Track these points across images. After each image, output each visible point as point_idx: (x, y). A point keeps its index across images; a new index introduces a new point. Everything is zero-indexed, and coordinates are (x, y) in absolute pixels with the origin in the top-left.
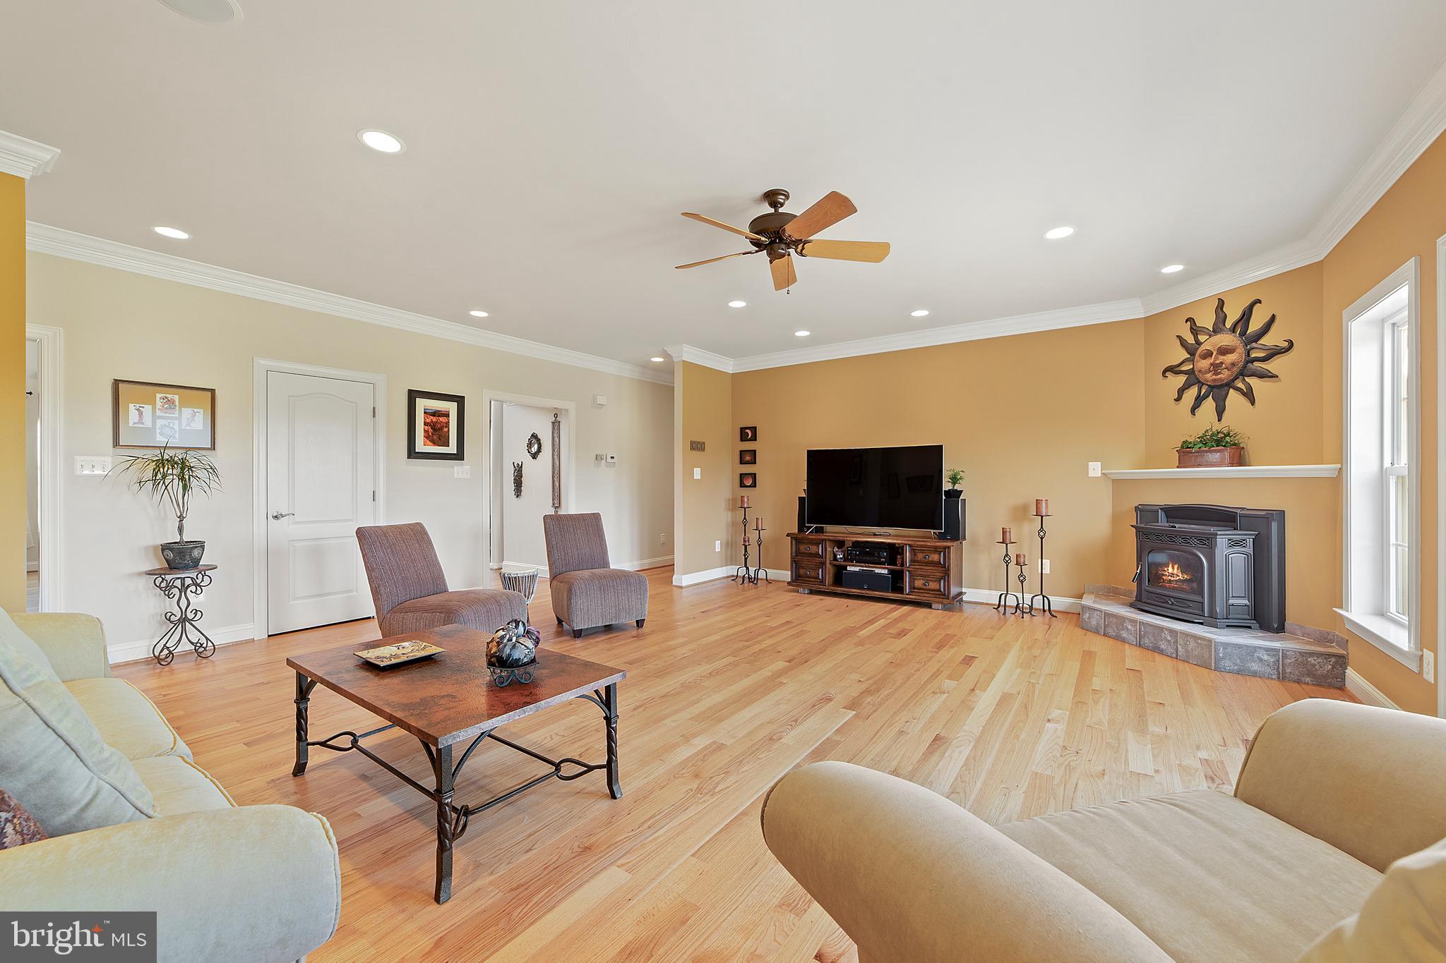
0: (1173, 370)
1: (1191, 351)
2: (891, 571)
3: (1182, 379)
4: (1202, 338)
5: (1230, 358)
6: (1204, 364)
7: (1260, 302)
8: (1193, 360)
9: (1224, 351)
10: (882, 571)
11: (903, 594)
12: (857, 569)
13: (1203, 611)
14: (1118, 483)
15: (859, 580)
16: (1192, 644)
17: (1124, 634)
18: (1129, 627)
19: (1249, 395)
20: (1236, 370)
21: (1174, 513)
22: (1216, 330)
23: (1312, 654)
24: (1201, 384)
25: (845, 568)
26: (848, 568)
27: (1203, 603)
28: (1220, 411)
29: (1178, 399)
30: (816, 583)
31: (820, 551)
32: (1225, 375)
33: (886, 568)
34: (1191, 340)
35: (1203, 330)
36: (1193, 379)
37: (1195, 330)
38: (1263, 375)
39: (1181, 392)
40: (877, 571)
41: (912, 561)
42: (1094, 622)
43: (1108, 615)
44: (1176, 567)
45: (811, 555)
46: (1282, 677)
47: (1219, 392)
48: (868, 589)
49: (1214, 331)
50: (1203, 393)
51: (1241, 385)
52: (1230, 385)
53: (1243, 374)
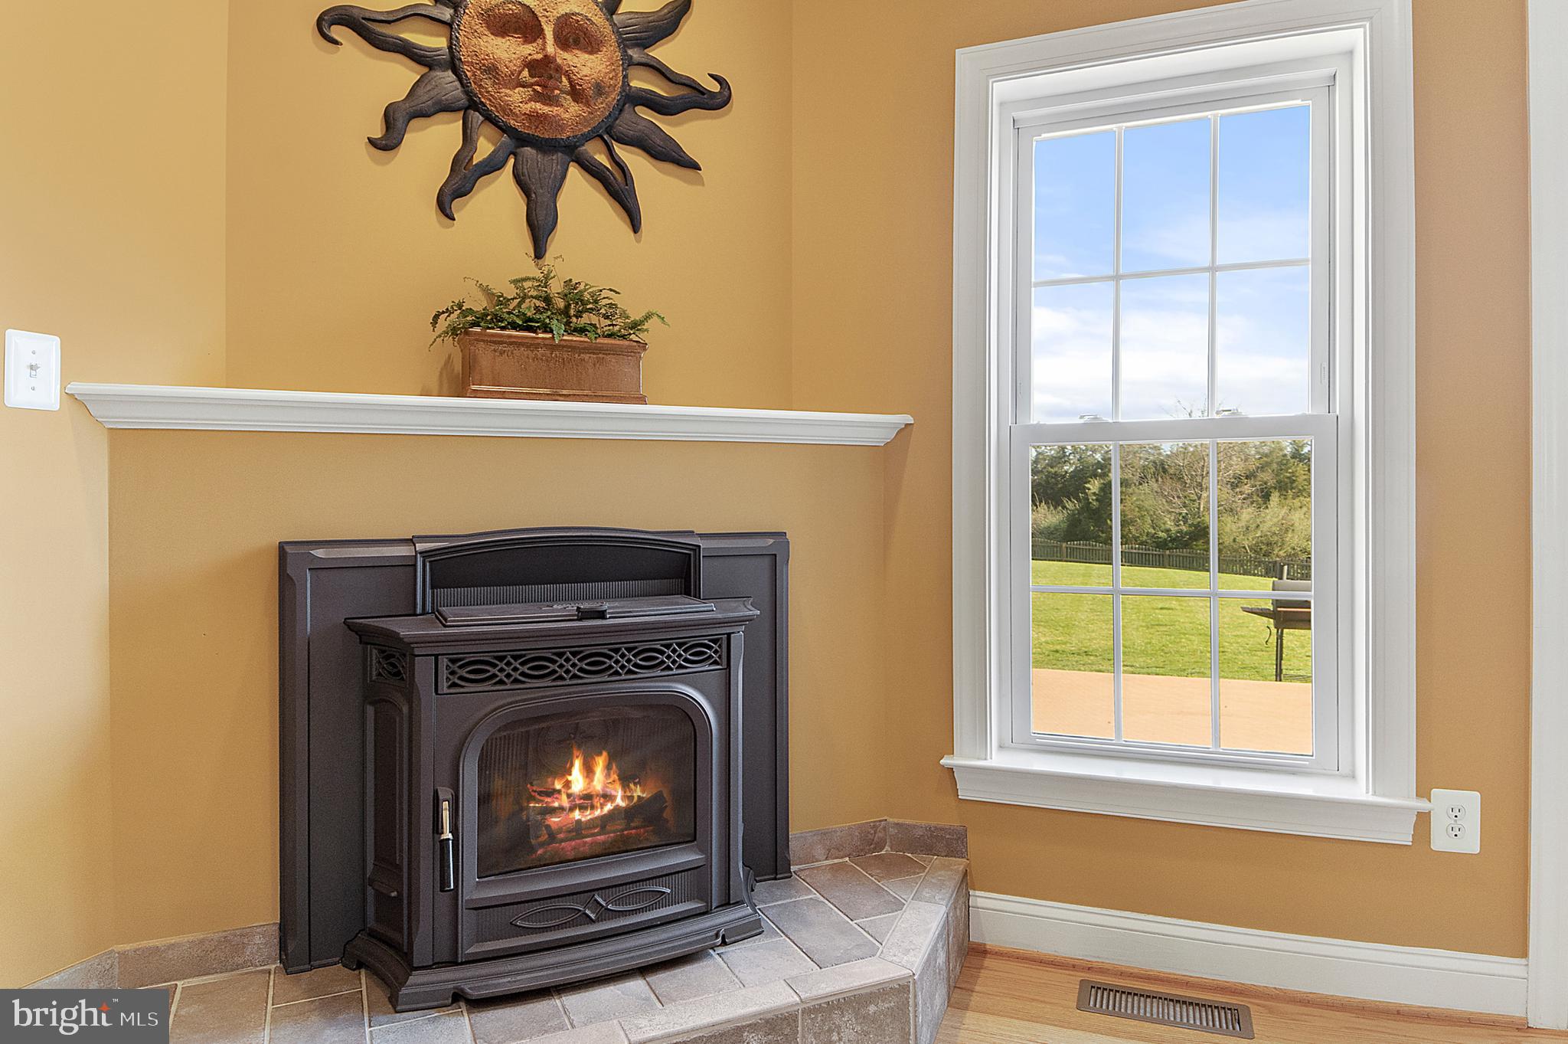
5: (588, 63)
19: (621, 195)
20: (597, 111)
28: (538, 227)
29: (392, 144)
32: (560, 116)
36: (451, 89)
38: (663, 154)
39: (399, 120)
47: (536, 160)
50: (484, 148)
51: (602, 159)
52: (571, 151)
53: (608, 132)
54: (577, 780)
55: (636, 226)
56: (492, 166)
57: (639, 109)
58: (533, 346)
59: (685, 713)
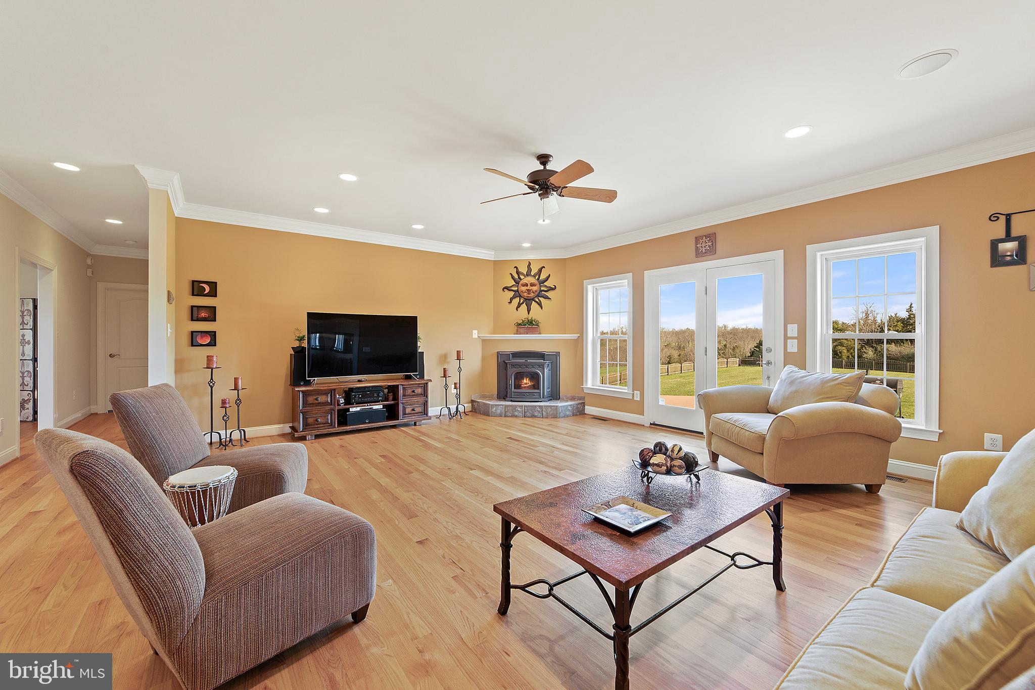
0: (508, 289)
1: (517, 283)
2: (384, 406)
3: (512, 294)
4: (522, 277)
5: (535, 288)
6: (524, 289)
7: (544, 267)
8: (518, 286)
9: (532, 285)
10: (378, 407)
11: (398, 419)
12: (358, 409)
13: (540, 396)
14: (485, 342)
15: (361, 417)
16: (549, 409)
17: (516, 413)
18: (519, 409)
19: (540, 304)
20: (537, 293)
21: (516, 355)
22: (528, 274)
23: (579, 404)
24: (520, 296)
25: (348, 410)
26: (351, 410)
27: (540, 393)
28: (529, 310)
29: (510, 303)
30: (326, 427)
31: (329, 399)
32: (532, 295)
33: (381, 404)
34: (516, 277)
35: (523, 274)
36: (517, 294)
37: (518, 273)
38: (547, 298)
39: (511, 299)
40: (375, 407)
41: (404, 395)
42: (499, 412)
43: (506, 406)
44: (528, 379)
45: (320, 404)
46: (573, 415)
47: (528, 301)
48: (369, 423)
49: (527, 275)
50: (522, 301)
51: (537, 300)
52: (533, 299)
53: (538, 296)
54: (525, 381)
55: (542, 309)
56: (523, 303)
57: (543, 292)
58: (524, 328)
59: (538, 374)
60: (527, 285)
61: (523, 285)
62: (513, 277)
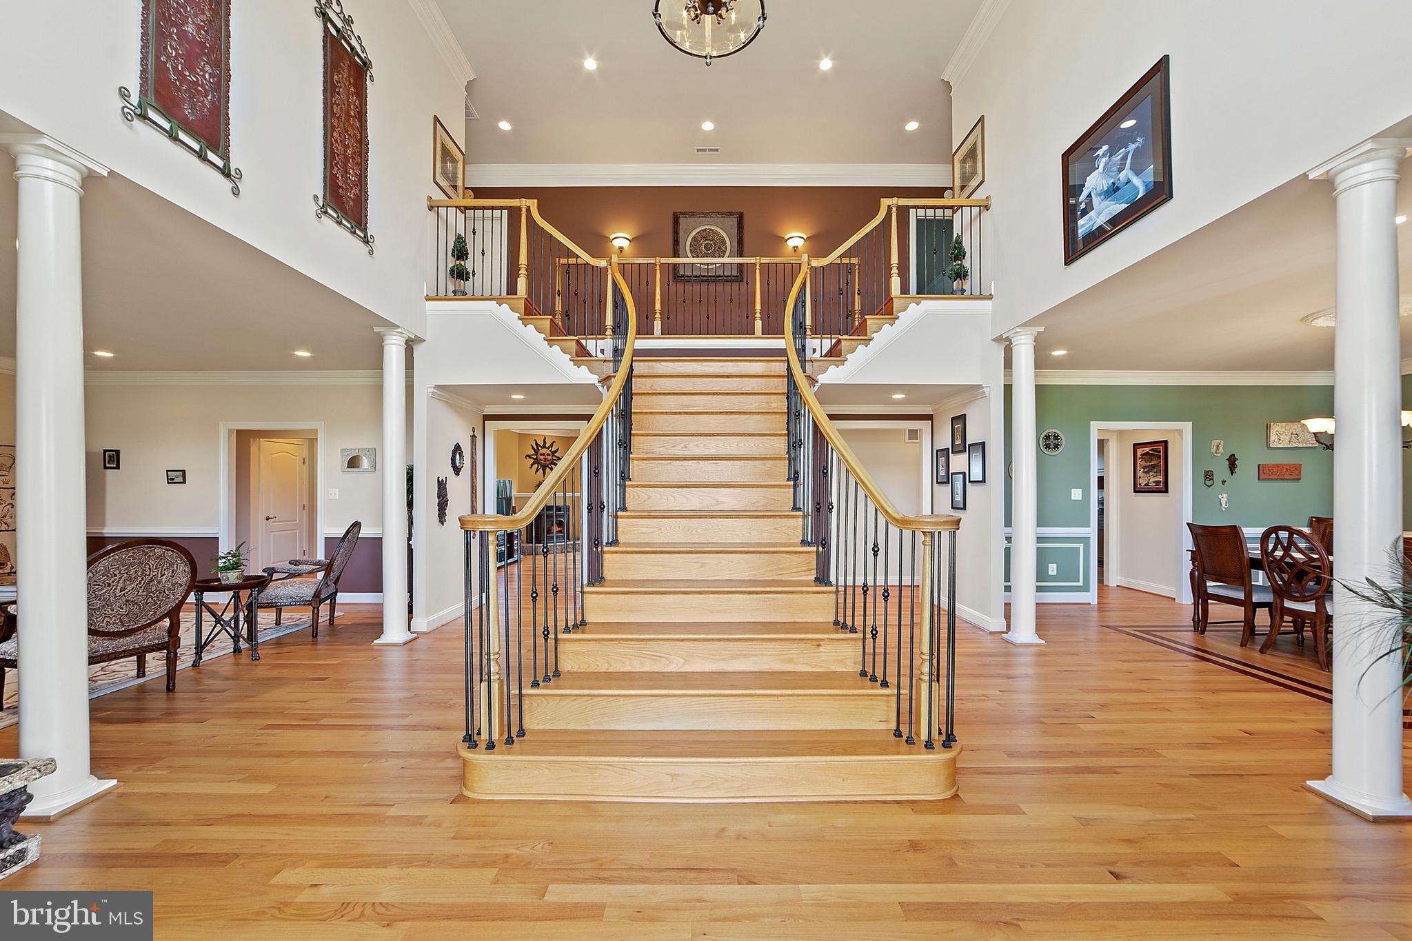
0: (529, 457)
1: (536, 452)
3: (532, 460)
4: (540, 448)
5: (549, 458)
6: (542, 457)
7: (554, 441)
8: (536, 455)
9: (548, 455)
20: (549, 461)
22: (544, 446)
24: (538, 463)
28: (544, 475)
29: (531, 468)
32: (546, 462)
34: (536, 448)
36: (537, 461)
37: (537, 444)
39: (532, 465)
47: (544, 467)
50: (539, 467)
51: (549, 466)
52: (547, 466)
53: (550, 463)
60: (544, 455)
61: (541, 455)
62: (533, 448)
